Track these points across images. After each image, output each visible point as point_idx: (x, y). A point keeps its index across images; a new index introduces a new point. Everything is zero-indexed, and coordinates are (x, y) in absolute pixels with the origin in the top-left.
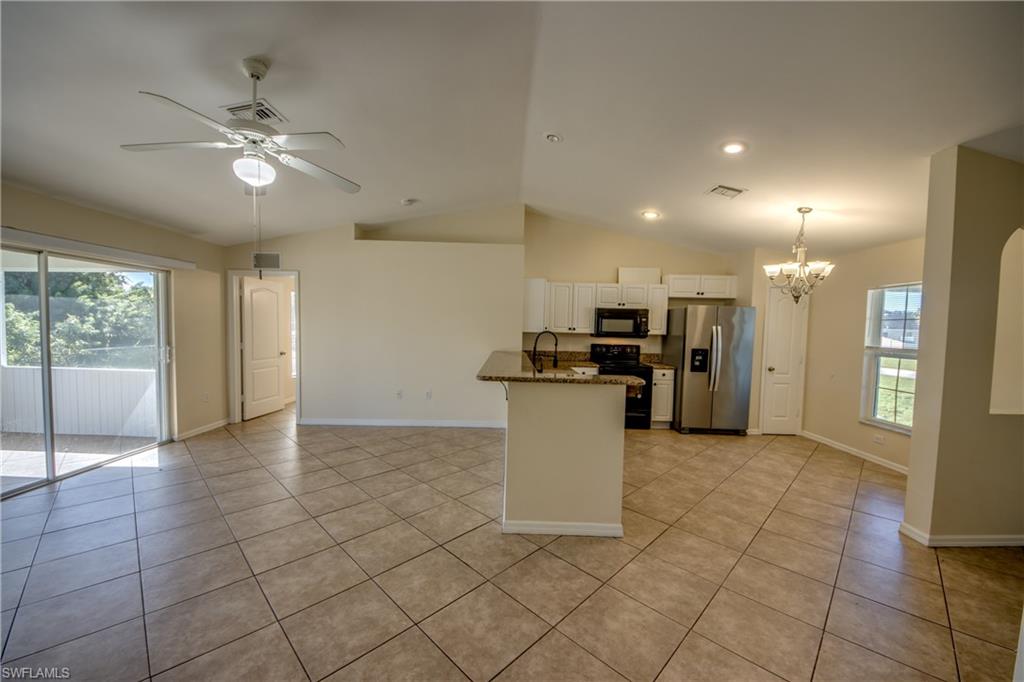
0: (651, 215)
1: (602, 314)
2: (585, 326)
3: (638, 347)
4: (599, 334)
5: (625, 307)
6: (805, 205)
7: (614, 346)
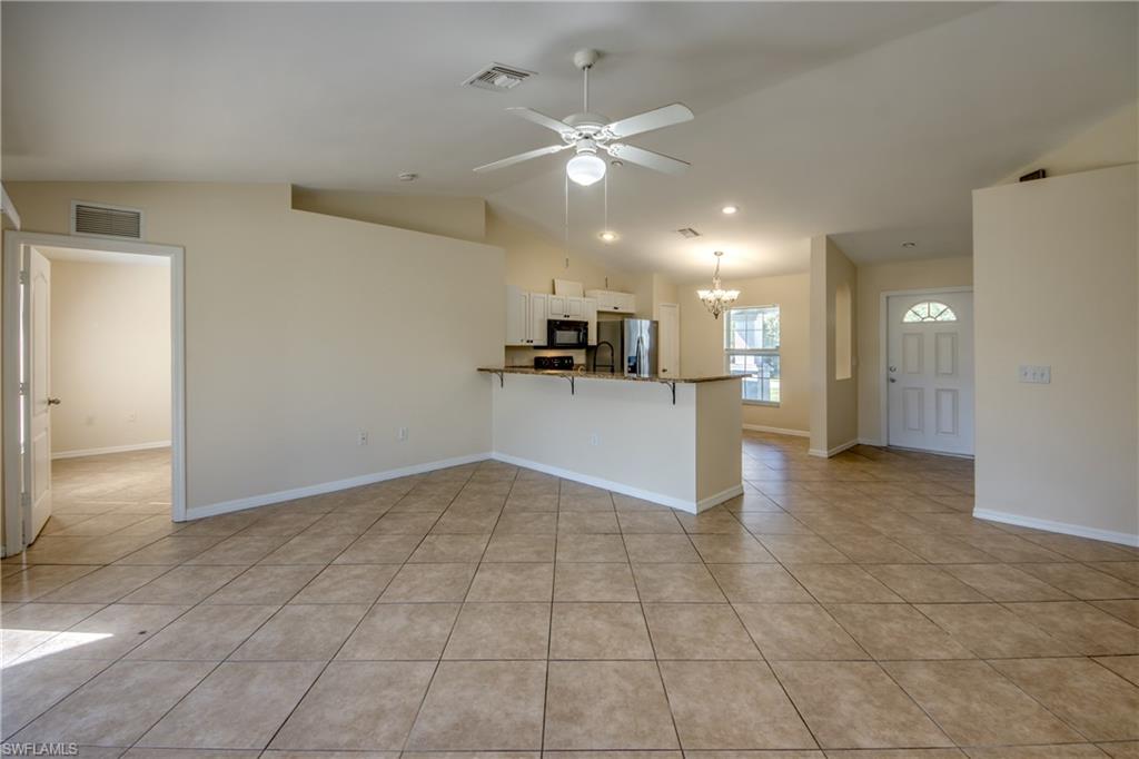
0: (608, 237)
1: (553, 326)
2: (540, 338)
3: (571, 358)
4: (551, 345)
5: (570, 319)
6: (719, 250)
7: (554, 358)
